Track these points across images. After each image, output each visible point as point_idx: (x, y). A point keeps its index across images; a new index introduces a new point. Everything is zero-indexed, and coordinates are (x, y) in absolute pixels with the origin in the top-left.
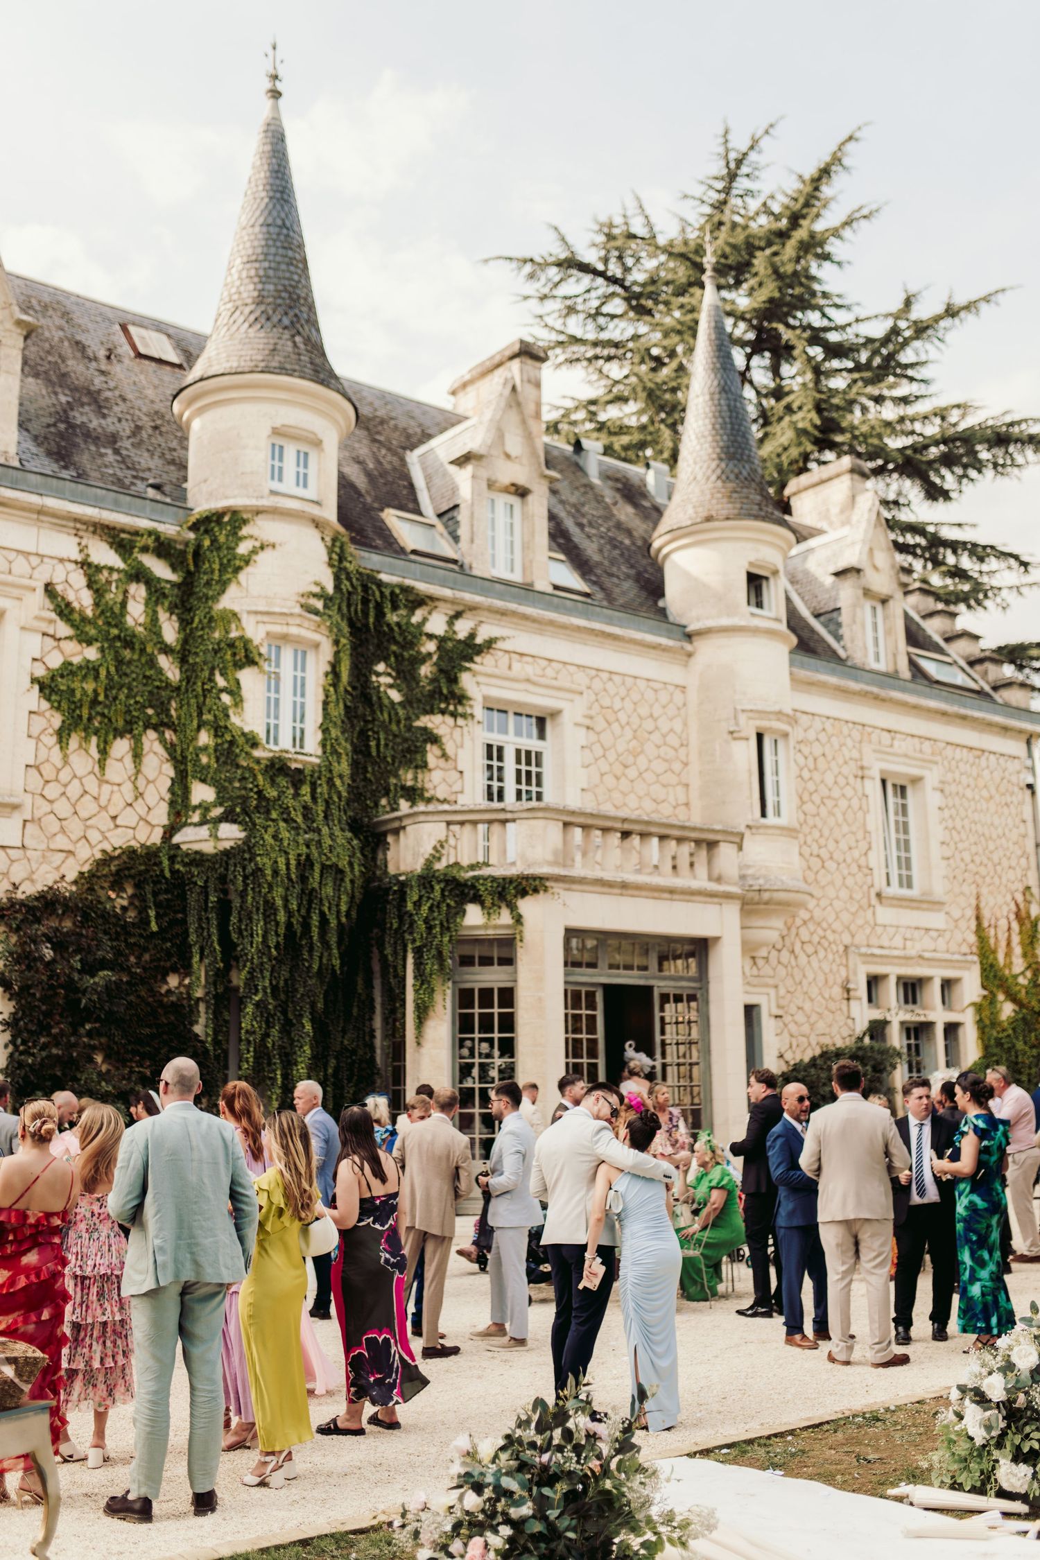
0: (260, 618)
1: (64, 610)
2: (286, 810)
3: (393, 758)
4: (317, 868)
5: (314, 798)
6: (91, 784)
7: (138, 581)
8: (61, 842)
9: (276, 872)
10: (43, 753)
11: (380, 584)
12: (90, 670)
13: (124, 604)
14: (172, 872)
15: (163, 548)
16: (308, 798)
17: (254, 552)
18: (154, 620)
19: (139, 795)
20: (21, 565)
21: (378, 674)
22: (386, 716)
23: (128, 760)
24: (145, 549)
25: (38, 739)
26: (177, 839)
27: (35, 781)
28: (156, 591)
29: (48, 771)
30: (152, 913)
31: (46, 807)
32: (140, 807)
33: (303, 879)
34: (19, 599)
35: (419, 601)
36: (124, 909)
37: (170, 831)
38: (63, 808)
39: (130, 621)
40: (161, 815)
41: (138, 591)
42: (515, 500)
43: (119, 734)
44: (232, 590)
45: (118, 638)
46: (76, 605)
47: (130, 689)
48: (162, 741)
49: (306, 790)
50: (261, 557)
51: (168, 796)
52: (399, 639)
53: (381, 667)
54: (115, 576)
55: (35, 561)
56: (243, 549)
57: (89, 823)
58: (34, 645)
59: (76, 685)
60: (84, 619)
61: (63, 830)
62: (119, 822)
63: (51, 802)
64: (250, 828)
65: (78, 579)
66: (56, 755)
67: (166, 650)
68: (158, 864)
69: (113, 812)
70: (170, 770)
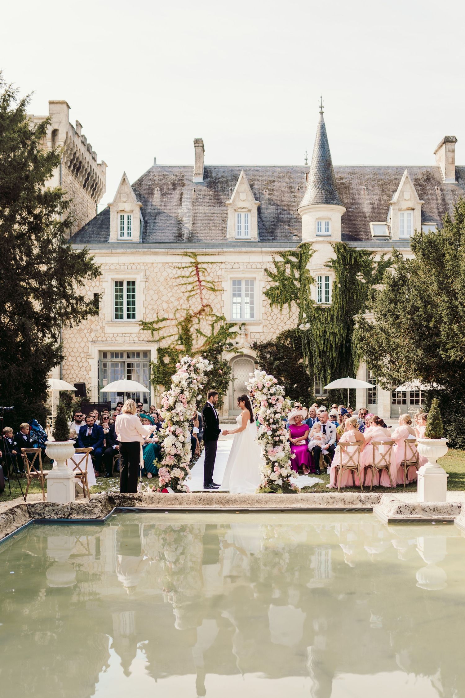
0: (314, 271)
1: (270, 274)
2: (320, 320)
3: (362, 299)
4: (328, 333)
5: (327, 315)
6: (279, 315)
7: (288, 264)
8: (272, 330)
9: (317, 335)
10: (267, 310)
11: (355, 252)
12: (277, 288)
13: (285, 270)
14: (298, 335)
15: (293, 254)
16: (326, 315)
17: (312, 253)
18: (293, 272)
19: (291, 317)
20: (259, 266)
21: (358, 276)
22: (360, 287)
23: (288, 309)
24: (287, 256)
25: (265, 307)
26: (299, 327)
27: (265, 316)
28: (293, 266)
29: (268, 314)
30: (294, 345)
32: (291, 320)
33: (325, 336)
34: (259, 274)
35: (370, 253)
36: (288, 344)
37: (299, 325)
38: (272, 322)
39: (286, 274)
40: (297, 321)
41: (288, 266)
42: (411, 212)
43: (285, 302)
44: (308, 264)
45: (283, 279)
46: (273, 273)
47: (287, 291)
48: (296, 302)
49: (326, 313)
50: (314, 255)
51: (298, 316)
52: (364, 265)
53: (359, 274)
54: (282, 263)
55: (262, 264)
56: (310, 253)
57: (279, 325)
58: (263, 284)
59: (273, 292)
60: (275, 276)
61: (272, 327)
62: (286, 324)
63: (269, 321)
64: (312, 324)
65: (273, 266)
66: (270, 309)
67: (296, 279)
68: (295, 333)
69: (284, 322)
70: (299, 310)
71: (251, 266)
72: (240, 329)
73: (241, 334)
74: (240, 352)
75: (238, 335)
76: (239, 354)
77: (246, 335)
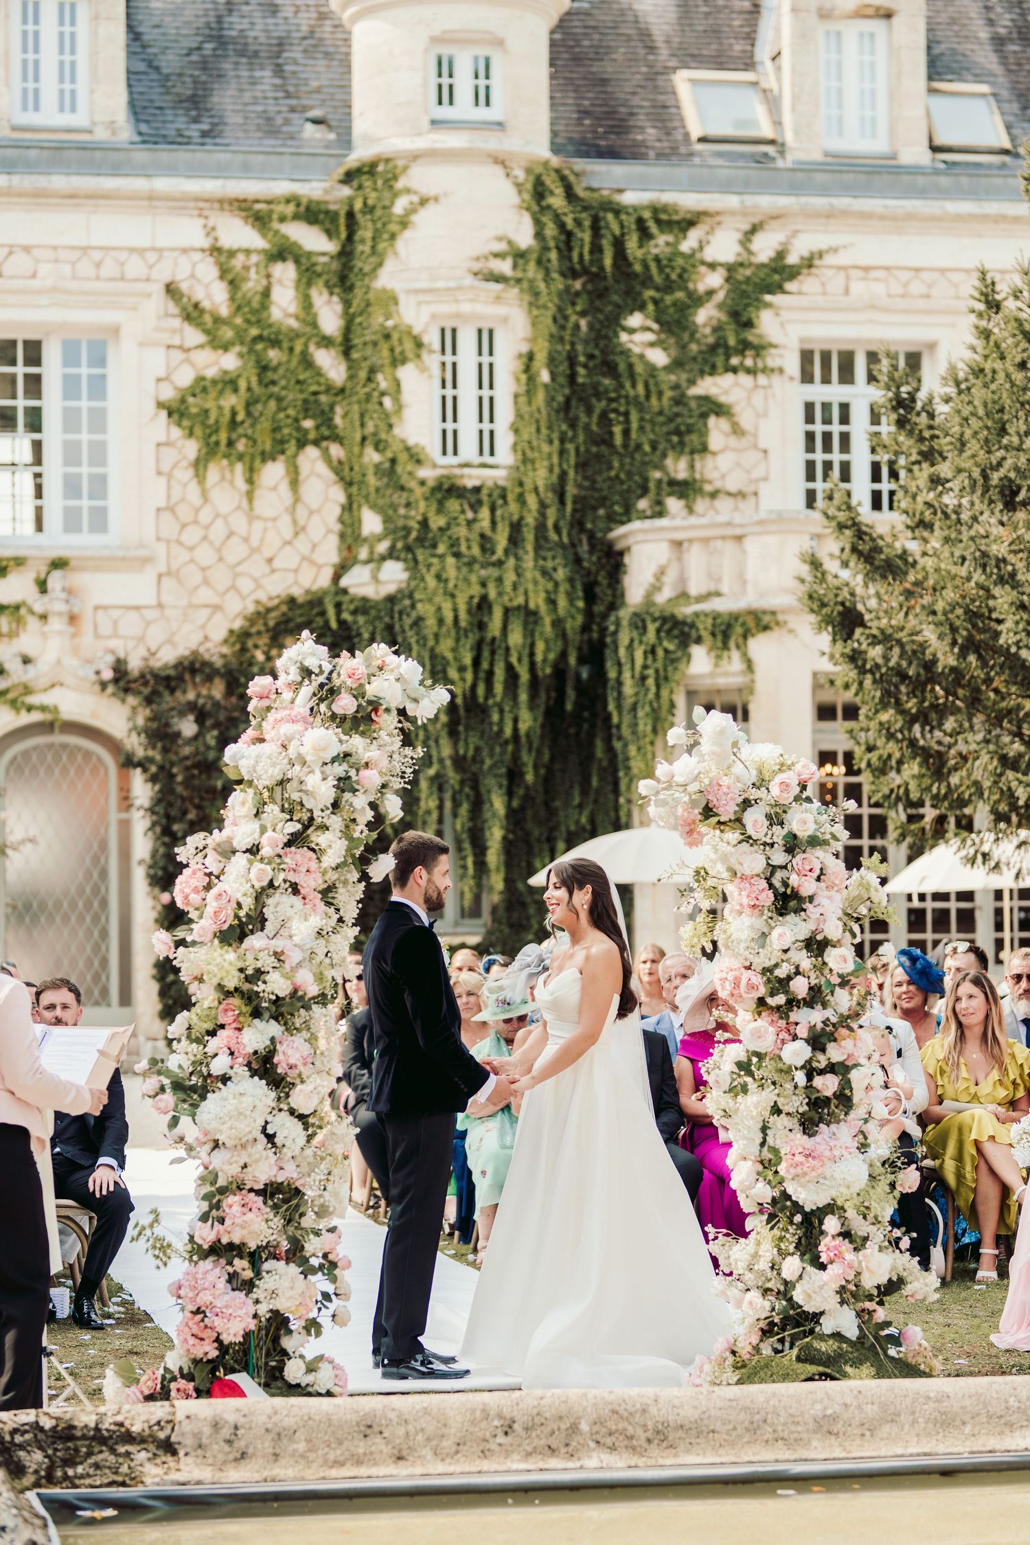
0: (421, 297)
1: (193, 313)
2: (454, 544)
3: (654, 446)
4: (498, 614)
5: (494, 523)
6: (239, 522)
7: (284, 260)
8: (205, 595)
9: (441, 621)
10: (177, 493)
11: (617, 211)
12: (229, 383)
13: (266, 293)
14: (342, 623)
15: (312, 214)
16: (485, 524)
17: (411, 211)
18: (307, 305)
19: (299, 530)
20: (135, 267)
21: (632, 331)
22: (641, 389)
23: (284, 489)
24: (282, 219)
25: (170, 476)
26: (344, 582)
27: (169, 527)
28: (308, 272)
29: (184, 512)
31: (184, 556)
32: (302, 545)
33: (482, 626)
34: (134, 309)
35: (688, 223)
37: (341, 570)
39: (276, 314)
40: (330, 553)
41: (286, 272)
42: (878, 26)
43: (269, 457)
44: (389, 266)
45: (259, 338)
46: (206, 304)
47: (279, 399)
48: (327, 459)
49: (485, 513)
50: (421, 218)
51: (337, 527)
52: (658, 279)
53: (635, 320)
54: (254, 258)
55: (151, 257)
56: (399, 207)
57: (239, 569)
58: (157, 361)
59: (210, 404)
60: (218, 320)
61: (206, 582)
62: (276, 564)
63: (190, 549)
64: (413, 566)
65: (208, 270)
66: (193, 489)
67: (326, 342)
68: (323, 613)
69: (268, 553)
70: (338, 495)
71: (98, 265)
72: (42, 586)
73: (44, 617)
74: (43, 709)
75: (33, 623)
76: (36, 717)
77: (73, 619)
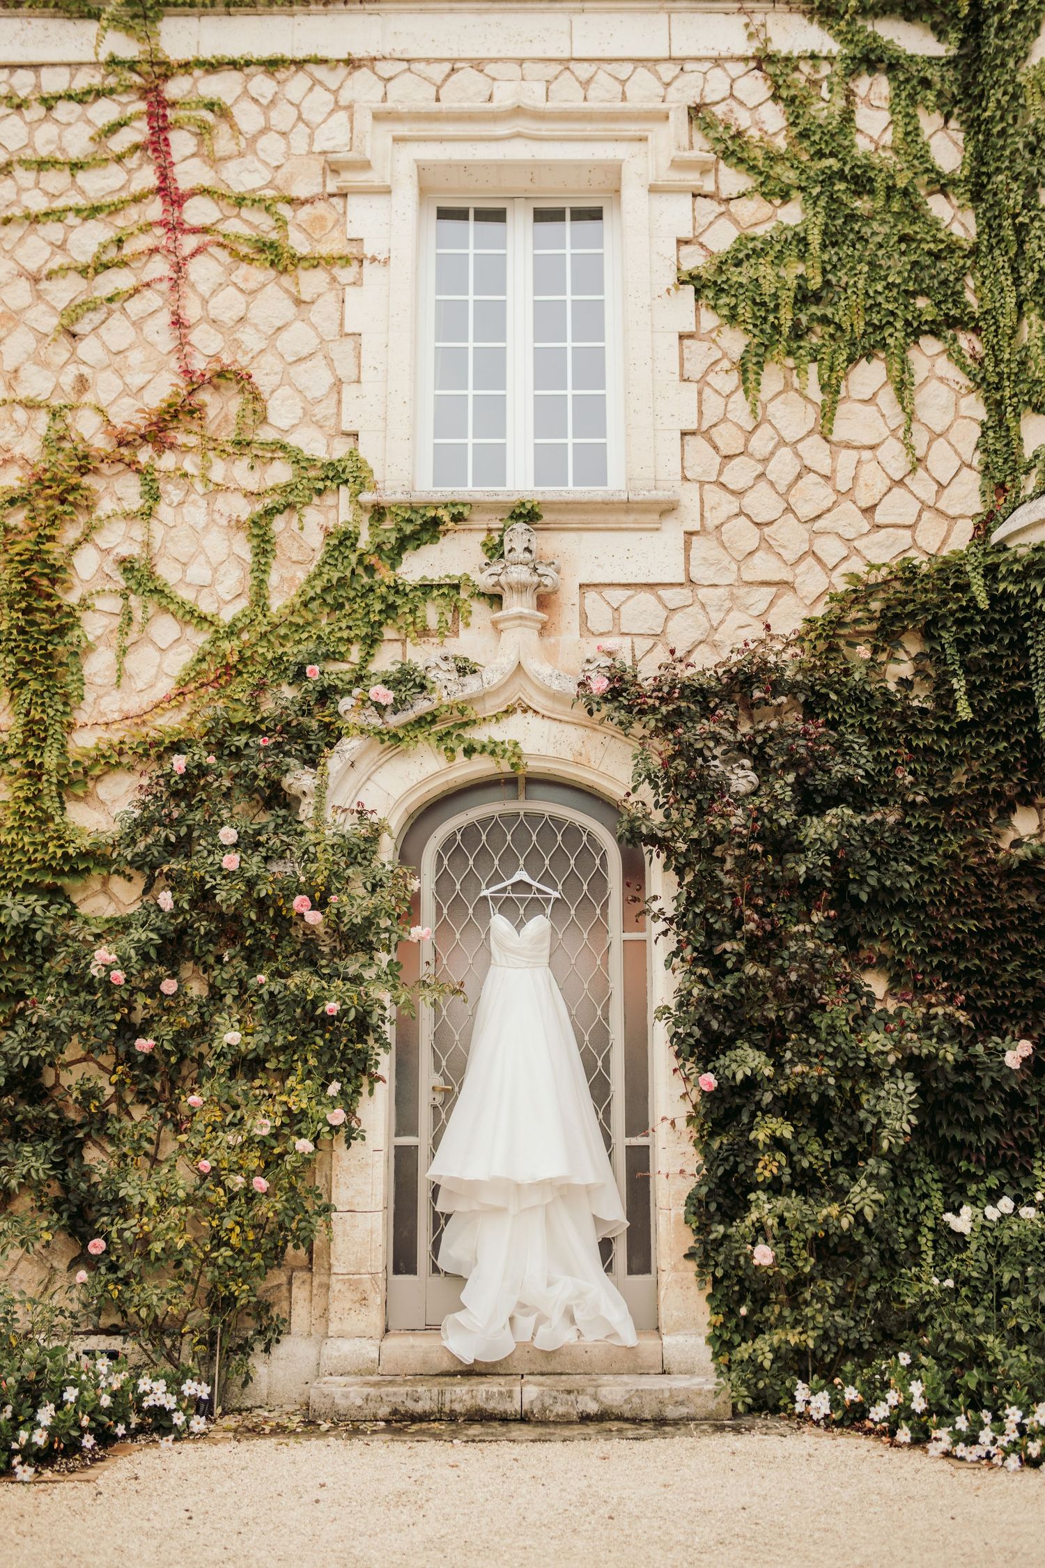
1: (732, 147)
6: (815, 452)
7: (872, 70)
8: (765, 567)
10: (714, 407)
12: (791, 242)
13: (847, 117)
14: (993, 598)
18: (912, 134)
19: (918, 463)
20: (642, 83)
23: (887, 397)
25: (702, 381)
27: (702, 457)
28: (910, 85)
29: (728, 439)
30: (958, 684)
31: (729, 505)
32: (922, 486)
34: (641, 139)
36: (904, 683)
37: (988, 521)
38: (763, 503)
39: (862, 145)
40: (967, 497)
41: (874, 88)
43: (862, 351)
46: (754, 133)
48: (955, 356)
51: (977, 459)
54: (825, 69)
55: (669, 70)
57: (818, 525)
58: (679, 216)
60: (772, 158)
61: (765, 544)
62: (880, 517)
63: (739, 494)
65: (755, 87)
66: (739, 407)
68: (965, 588)
69: (866, 501)
70: (976, 408)
71: (586, 84)
72: (495, 551)
73: (495, 599)
74: (492, 749)
75: (479, 609)
76: (481, 767)
77: (544, 601)
